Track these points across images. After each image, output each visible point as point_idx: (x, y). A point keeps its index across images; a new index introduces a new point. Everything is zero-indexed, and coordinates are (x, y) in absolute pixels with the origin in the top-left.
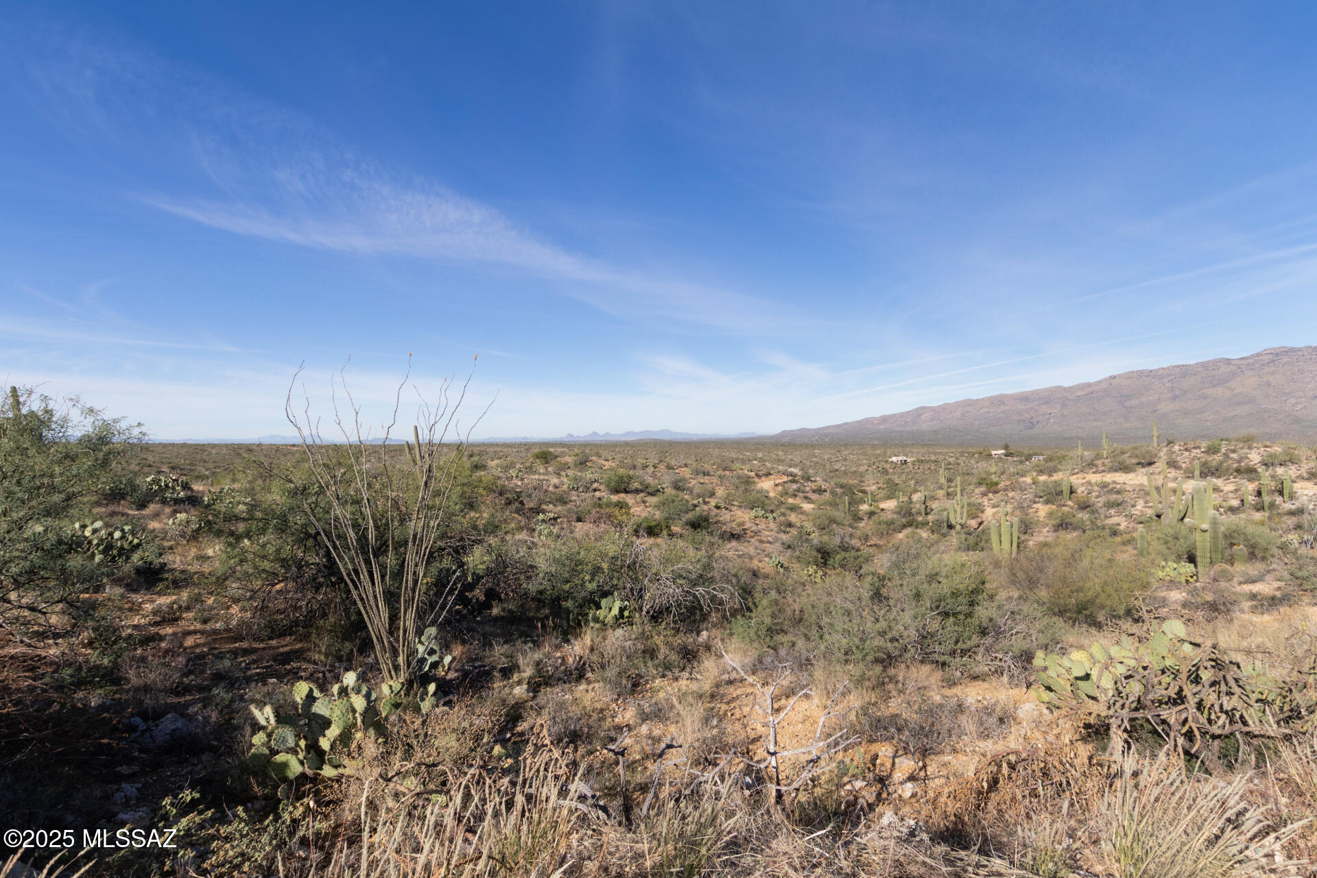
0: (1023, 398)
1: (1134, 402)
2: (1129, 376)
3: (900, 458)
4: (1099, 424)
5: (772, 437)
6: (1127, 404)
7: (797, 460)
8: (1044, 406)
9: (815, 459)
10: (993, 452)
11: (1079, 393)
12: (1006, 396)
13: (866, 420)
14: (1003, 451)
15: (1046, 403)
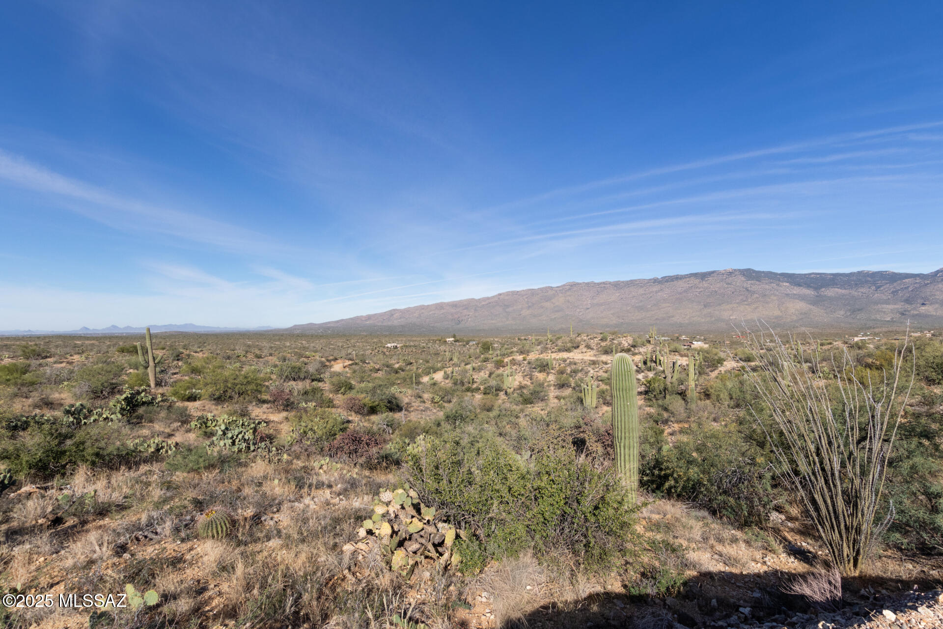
0: (454, 305)
1: (510, 309)
2: (508, 294)
3: (393, 345)
4: (493, 322)
5: (286, 330)
6: (508, 310)
7: (319, 347)
8: (465, 311)
9: (332, 346)
10: (448, 340)
11: (483, 303)
12: (445, 303)
13: (357, 318)
14: (453, 339)
15: (467, 308)
